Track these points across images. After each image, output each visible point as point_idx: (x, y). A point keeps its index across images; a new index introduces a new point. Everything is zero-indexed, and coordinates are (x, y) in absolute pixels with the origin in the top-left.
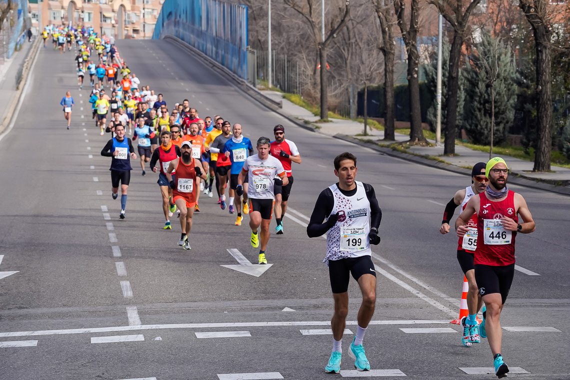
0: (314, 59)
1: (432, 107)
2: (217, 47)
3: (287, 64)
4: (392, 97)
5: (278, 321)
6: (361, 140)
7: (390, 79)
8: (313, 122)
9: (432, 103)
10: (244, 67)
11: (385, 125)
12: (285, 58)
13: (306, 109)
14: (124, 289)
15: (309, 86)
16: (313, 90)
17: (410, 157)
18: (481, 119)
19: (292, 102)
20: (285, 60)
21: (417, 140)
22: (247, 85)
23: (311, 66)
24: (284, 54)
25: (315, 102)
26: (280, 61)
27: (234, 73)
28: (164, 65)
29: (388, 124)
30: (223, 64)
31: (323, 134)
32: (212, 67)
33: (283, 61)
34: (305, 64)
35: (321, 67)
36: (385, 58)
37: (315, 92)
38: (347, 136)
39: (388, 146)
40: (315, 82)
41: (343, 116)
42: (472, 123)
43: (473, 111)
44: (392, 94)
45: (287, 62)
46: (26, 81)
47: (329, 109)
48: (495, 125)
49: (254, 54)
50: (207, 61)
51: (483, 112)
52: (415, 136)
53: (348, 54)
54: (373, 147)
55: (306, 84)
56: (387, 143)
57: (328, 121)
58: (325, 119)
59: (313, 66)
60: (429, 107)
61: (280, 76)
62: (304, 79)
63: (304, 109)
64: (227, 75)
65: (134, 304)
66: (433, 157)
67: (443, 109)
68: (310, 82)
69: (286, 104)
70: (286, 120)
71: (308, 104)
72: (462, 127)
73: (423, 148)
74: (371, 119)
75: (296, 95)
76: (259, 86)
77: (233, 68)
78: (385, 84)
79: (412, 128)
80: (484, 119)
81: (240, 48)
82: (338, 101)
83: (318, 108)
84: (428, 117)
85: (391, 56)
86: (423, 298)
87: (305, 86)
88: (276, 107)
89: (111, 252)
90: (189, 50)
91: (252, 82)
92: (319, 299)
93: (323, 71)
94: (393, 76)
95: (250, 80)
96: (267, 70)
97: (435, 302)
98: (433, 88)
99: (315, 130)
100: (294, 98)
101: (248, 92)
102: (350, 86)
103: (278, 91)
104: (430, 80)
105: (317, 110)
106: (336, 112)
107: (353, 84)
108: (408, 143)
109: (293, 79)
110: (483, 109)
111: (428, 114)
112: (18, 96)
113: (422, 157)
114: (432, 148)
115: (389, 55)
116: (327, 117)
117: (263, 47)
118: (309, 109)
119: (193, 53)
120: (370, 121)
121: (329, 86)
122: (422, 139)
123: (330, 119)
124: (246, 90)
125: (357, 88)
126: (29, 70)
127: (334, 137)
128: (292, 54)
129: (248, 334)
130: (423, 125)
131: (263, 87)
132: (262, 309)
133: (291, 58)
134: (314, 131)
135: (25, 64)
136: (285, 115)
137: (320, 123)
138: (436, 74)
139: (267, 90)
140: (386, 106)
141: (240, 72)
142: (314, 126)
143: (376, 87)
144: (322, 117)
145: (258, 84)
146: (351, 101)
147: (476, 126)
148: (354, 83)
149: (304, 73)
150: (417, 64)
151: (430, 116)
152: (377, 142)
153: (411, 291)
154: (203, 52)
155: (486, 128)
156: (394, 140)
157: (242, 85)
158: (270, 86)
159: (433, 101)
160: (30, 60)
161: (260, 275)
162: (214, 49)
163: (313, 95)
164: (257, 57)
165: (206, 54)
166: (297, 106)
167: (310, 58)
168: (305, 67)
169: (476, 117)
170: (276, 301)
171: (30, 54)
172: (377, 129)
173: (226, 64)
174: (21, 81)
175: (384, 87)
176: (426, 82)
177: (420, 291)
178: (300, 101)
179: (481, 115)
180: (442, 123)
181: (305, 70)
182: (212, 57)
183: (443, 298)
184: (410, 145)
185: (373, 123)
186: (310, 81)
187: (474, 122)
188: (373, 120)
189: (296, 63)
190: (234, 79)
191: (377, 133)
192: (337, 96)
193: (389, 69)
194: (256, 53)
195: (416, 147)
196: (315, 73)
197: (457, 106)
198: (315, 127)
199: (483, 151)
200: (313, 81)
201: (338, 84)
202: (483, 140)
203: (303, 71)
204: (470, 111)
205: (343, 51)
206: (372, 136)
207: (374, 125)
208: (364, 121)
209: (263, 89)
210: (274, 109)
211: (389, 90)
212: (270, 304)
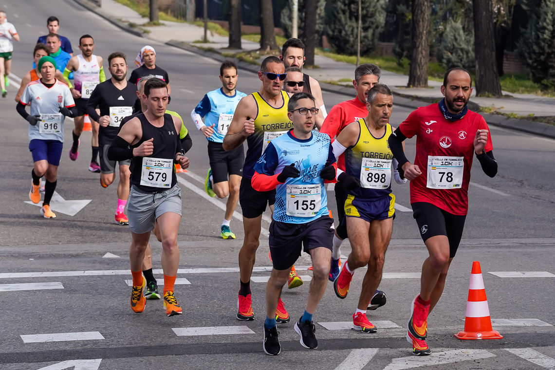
5: (97, 270)
6: (200, 48)
8: (141, 25)
9: (287, 3)
11: (230, 29)
13: (131, 8)
18: (346, 24)
21: (268, 49)
29: (233, 28)
38: (183, 42)
39: (233, 56)
41: (178, 18)
42: (335, 28)
43: (336, 14)
47: (160, 9)
48: (362, 30)
51: (348, 14)
52: (266, 44)
56: (232, 52)
57: (159, 25)
58: (155, 22)
60: (282, 8)
63: (129, 9)
67: (300, 10)
69: (105, 2)
70: (107, 22)
71: (133, 3)
72: (323, 33)
74: (212, 22)
79: (263, 34)
80: (349, 23)
83: (146, 8)
84: (282, 20)
88: (94, 4)
99: (143, 35)
105: (144, 10)
106: (169, 13)
108: (258, 52)
110: (348, 11)
111: (282, 16)
116: (158, 19)
118: (135, 8)
120: (211, 24)
122: (275, 47)
123: (161, 21)
127: (168, 44)
129: (60, 286)
130: (276, 30)
132: (77, 255)
134: (142, 37)
136: (105, 16)
137: (149, 26)
140: (230, 6)
142: (142, 29)
144: (151, 19)
147: (340, 32)
151: (284, 19)
152: (220, 51)
155: (352, 34)
156: (240, 48)
161: (75, 214)
166: (120, 5)
169: (340, 21)
170: (95, 245)
172: (220, 34)
179: (345, 18)
180: (299, 28)
184: (260, 55)
185: (214, 27)
187: (337, 26)
188: (215, 23)
191: (219, 39)
197: (317, 8)
198: (143, 31)
199: (348, 62)
202: (348, 49)
204: (333, 13)
206: (213, 43)
208: (203, 24)
210: (90, 7)
212: (88, 249)
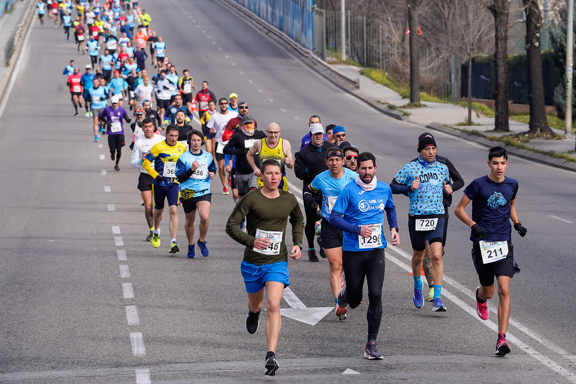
0: (402, 21)
1: (561, 85)
2: (273, 7)
3: (366, 29)
4: (505, 73)
6: (463, 131)
7: (502, 48)
8: (400, 107)
9: (561, 80)
10: (310, 33)
11: (497, 110)
12: (363, 20)
13: (391, 89)
14: (134, 345)
15: (396, 58)
16: (401, 63)
17: (529, 154)
19: (373, 79)
20: (363, 23)
21: (539, 131)
22: (313, 58)
23: (398, 31)
24: (362, 14)
25: (403, 79)
26: (357, 24)
27: (296, 41)
28: (203, 32)
29: (500, 108)
30: (281, 29)
31: (414, 123)
32: (267, 34)
33: (361, 25)
34: (390, 27)
35: (410, 33)
36: (496, 21)
37: (404, 65)
38: (445, 125)
39: (499, 140)
40: (404, 52)
41: (441, 99)
44: (505, 68)
45: (367, 25)
46: (19, 54)
47: (422, 89)
49: (323, 16)
50: (261, 24)
52: (536, 126)
53: (449, 14)
54: (480, 141)
55: (392, 55)
56: (498, 135)
57: (420, 106)
58: (416, 103)
59: (401, 31)
60: (556, 86)
61: (358, 45)
62: (389, 48)
63: (389, 89)
64: (286, 44)
65: (146, 365)
66: (560, 154)
67: (575, 87)
68: (398, 53)
69: (364, 81)
71: (393, 83)
73: (547, 141)
74: (478, 102)
75: (378, 70)
76: (329, 59)
77: (294, 34)
78: (496, 55)
79: (532, 114)
81: (303, 8)
82: (434, 77)
83: (407, 88)
84: (555, 99)
85: (504, 18)
86: (534, 356)
87: (391, 58)
88: (352, 86)
89: (121, 292)
90: (236, 10)
91: (320, 53)
92: (392, 357)
93: (413, 38)
94: (506, 44)
95: (317, 50)
96: (340, 37)
97: (549, 360)
98: (561, 60)
99: (402, 118)
100: (376, 74)
101: (315, 67)
102: (451, 57)
103: (354, 65)
104: (557, 49)
105: (405, 90)
106: (432, 93)
107: (456, 55)
108: (527, 135)
109: (375, 48)
111: (555, 94)
112: (8, 74)
113: (545, 153)
114: (559, 141)
115: (502, 17)
116: (419, 100)
117: (334, 5)
118: (395, 88)
119: (242, 14)
120: (477, 104)
121: (423, 57)
122: (546, 129)
123: (422, 102)
124: (312, 65)
125: (461, 59)
126: (24, 39)
127: (427, 127)
128: (374, 15)
130: (549, 109)
131: (334, 59)
132: (315, 371)
133: (372, 20)
134: (401, 120)
135: (18, 31)
136: (363, 98)
137: (409, 108)
138: (566, 39)
139: (340, 63)
140: (497, 86)
141: (303, 39)
142: (402, 112)
143: (486, 57)
144: (412, 101)
145: (328, 56)
146: (453, 76)
148: (457, 52)
149: (389, 40)
150: (539, 28)
151: (557, 97)
152: (485, 134)
153: (518, 345)
154: (255, 13)
156: (508, 130)
157: (307, 57)
158: (344, 57)
159: (562, 77)
160: (25, 25)
161: (316, 323)
162: (270, 9)
163: (401, 70)
164: (326, 20)
165: (259, 16)
166: (379, 85)
167: (398, 19)
168: (390, 32)
171: (25, 17)
172: (486, 115)
173: (285, 29)
174: (12, 54)
175: (494, 59)
176: (552, 51)
177: (530, 345)
178: (384, 77)
180: (575, 107)
181: (390, 36)
182: (267, 20)
183: (560, 356)
184: (528, 137)
185: (480, 108)
186: (397, 50)
188: (481, 102)
189: (378, 27)
190: (296, 49)
191: (485, 122)
192: (434, 71)
193: (501, 35)
194: (324, 15)
195: (537, 140)
196: (403, 40)
198: (402, 114)
200: (401, 50)
201: (434, 55)
203: (388, 38)
205: (442, 9)
206: (479, 125)
207: (482, 110)
208: (466, 103)
209: (335, 63)
210: (348, 89)
211: (501, 63)
212: (327, 365)
